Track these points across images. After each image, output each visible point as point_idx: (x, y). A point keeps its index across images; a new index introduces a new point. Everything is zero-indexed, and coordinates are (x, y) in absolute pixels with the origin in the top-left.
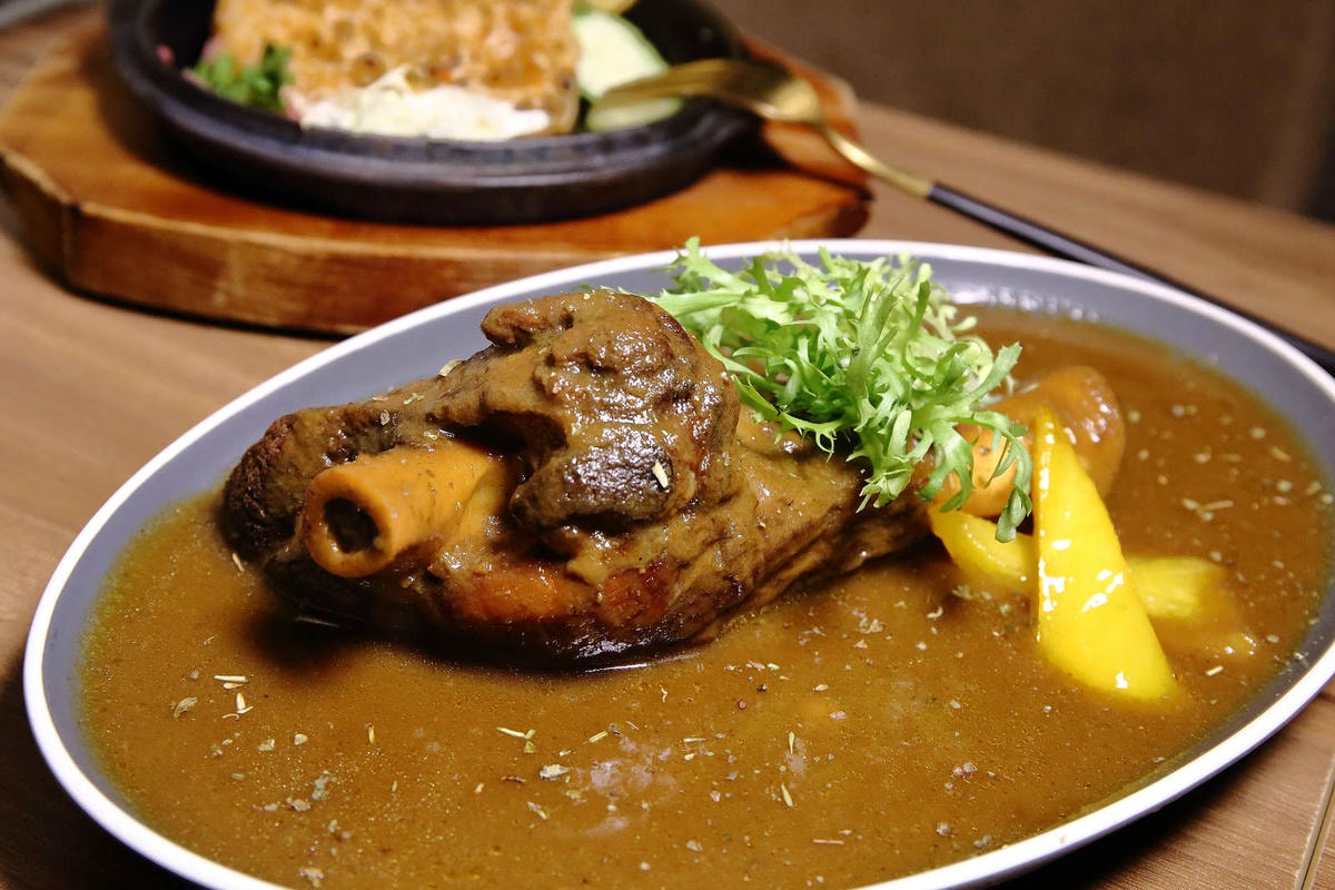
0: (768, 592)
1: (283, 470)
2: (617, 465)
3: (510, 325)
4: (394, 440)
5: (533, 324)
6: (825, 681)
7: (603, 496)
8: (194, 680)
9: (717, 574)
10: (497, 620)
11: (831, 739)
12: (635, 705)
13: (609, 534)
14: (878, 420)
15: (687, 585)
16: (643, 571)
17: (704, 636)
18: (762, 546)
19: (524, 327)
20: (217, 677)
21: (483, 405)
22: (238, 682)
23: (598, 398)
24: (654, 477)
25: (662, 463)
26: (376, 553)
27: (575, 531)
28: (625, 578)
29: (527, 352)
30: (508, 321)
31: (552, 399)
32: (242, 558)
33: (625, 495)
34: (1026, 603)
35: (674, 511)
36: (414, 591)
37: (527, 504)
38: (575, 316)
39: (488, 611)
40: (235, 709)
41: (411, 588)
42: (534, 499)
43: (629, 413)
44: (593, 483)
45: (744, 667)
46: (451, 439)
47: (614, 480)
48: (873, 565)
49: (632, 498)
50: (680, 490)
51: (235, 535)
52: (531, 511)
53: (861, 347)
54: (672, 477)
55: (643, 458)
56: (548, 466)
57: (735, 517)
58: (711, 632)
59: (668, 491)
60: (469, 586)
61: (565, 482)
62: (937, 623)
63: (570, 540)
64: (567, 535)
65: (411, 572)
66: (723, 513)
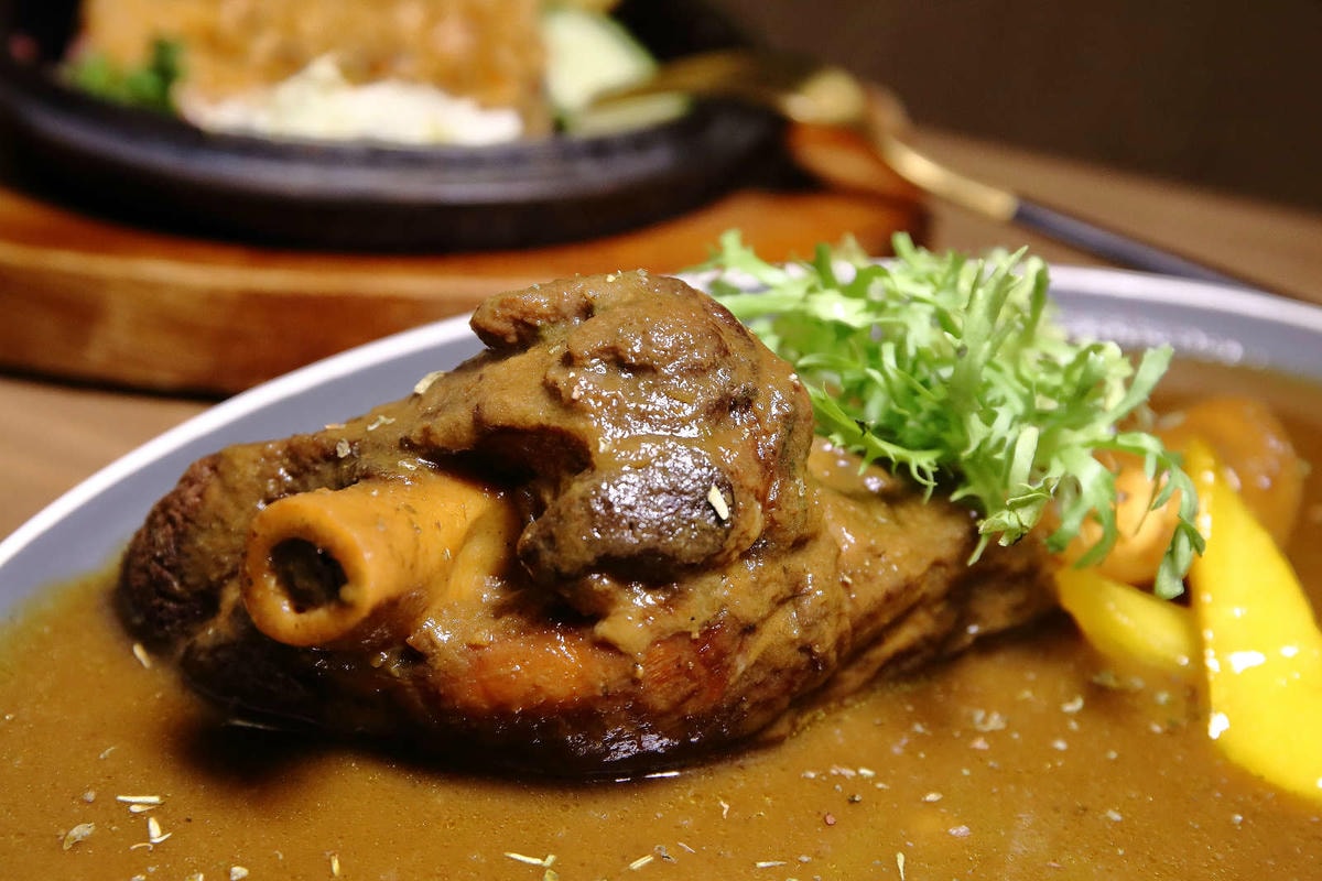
0: (853, 678)
1: (206, 525)
2: (660, 491)
3: (511, 317)
4: (357, 473)
5: (541, 316)
6: (936, 789)
7: (644, 531)
8: (88, 802)
9: (792, 642)
10: (502, 710)
11: (952, 860)
12: (687, 822)
13: (651, 586)
14: (993, 441)
15: (753, 655)
16: (696, 635)
17: (773, 733)
18: (847, 608)
19: (529, 320)
20: (121, 798)
21: (478, 421)
22: (149, 804)
23: (633, 405)
24: (710, 506)
25: (719, 487)
26: (345, 606)
27: (605, 581)
28: (672, 645)
29: (534, 353)
30: (509, 312)
31: (571, 407)
32: (148, 648)
33: (673, 530)
34: (1193, 694)
35: (736, 555)
36: (389, 674)
37: (541, 545)
38: (596, 303)
39: (487, 694)
40: (147, 837)
41: (384, 668)
42: (551, 539)
43: (676, 422)
44: (628, 513)
45: (827, 773)
46: (434, 471)
47: (659, 509)
48: (988, 645)
49: (681, 534)
50: (743, 525)
51: (138, 620)
52: (547, 556)
53: (969, 344)
54: (733, 506)
55: (694, 481)
56: (570, 494)
57: (812, 569)
58: (782, 728)
59: (728, 525)
60: (464, 663)
61: (592, 513)
62: (1078, 716)
63: (598, 592)
64: (596, 586)
65: (385, 645)
66: (798, 562)
